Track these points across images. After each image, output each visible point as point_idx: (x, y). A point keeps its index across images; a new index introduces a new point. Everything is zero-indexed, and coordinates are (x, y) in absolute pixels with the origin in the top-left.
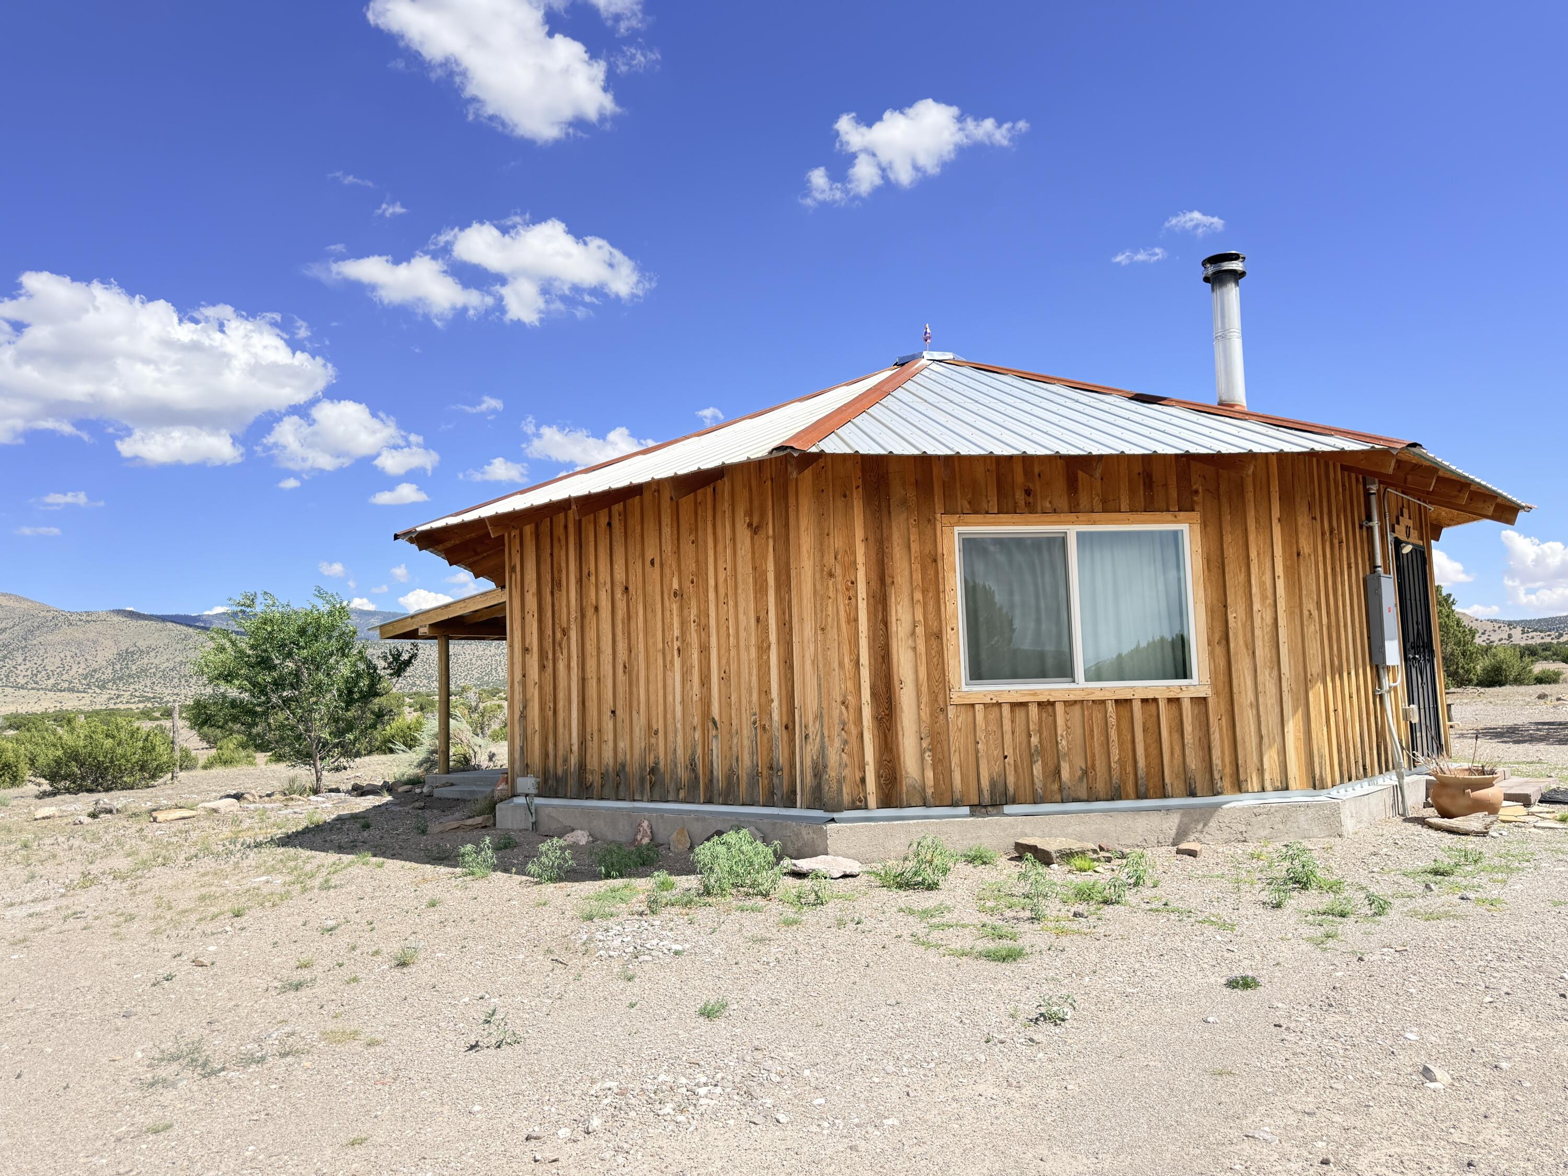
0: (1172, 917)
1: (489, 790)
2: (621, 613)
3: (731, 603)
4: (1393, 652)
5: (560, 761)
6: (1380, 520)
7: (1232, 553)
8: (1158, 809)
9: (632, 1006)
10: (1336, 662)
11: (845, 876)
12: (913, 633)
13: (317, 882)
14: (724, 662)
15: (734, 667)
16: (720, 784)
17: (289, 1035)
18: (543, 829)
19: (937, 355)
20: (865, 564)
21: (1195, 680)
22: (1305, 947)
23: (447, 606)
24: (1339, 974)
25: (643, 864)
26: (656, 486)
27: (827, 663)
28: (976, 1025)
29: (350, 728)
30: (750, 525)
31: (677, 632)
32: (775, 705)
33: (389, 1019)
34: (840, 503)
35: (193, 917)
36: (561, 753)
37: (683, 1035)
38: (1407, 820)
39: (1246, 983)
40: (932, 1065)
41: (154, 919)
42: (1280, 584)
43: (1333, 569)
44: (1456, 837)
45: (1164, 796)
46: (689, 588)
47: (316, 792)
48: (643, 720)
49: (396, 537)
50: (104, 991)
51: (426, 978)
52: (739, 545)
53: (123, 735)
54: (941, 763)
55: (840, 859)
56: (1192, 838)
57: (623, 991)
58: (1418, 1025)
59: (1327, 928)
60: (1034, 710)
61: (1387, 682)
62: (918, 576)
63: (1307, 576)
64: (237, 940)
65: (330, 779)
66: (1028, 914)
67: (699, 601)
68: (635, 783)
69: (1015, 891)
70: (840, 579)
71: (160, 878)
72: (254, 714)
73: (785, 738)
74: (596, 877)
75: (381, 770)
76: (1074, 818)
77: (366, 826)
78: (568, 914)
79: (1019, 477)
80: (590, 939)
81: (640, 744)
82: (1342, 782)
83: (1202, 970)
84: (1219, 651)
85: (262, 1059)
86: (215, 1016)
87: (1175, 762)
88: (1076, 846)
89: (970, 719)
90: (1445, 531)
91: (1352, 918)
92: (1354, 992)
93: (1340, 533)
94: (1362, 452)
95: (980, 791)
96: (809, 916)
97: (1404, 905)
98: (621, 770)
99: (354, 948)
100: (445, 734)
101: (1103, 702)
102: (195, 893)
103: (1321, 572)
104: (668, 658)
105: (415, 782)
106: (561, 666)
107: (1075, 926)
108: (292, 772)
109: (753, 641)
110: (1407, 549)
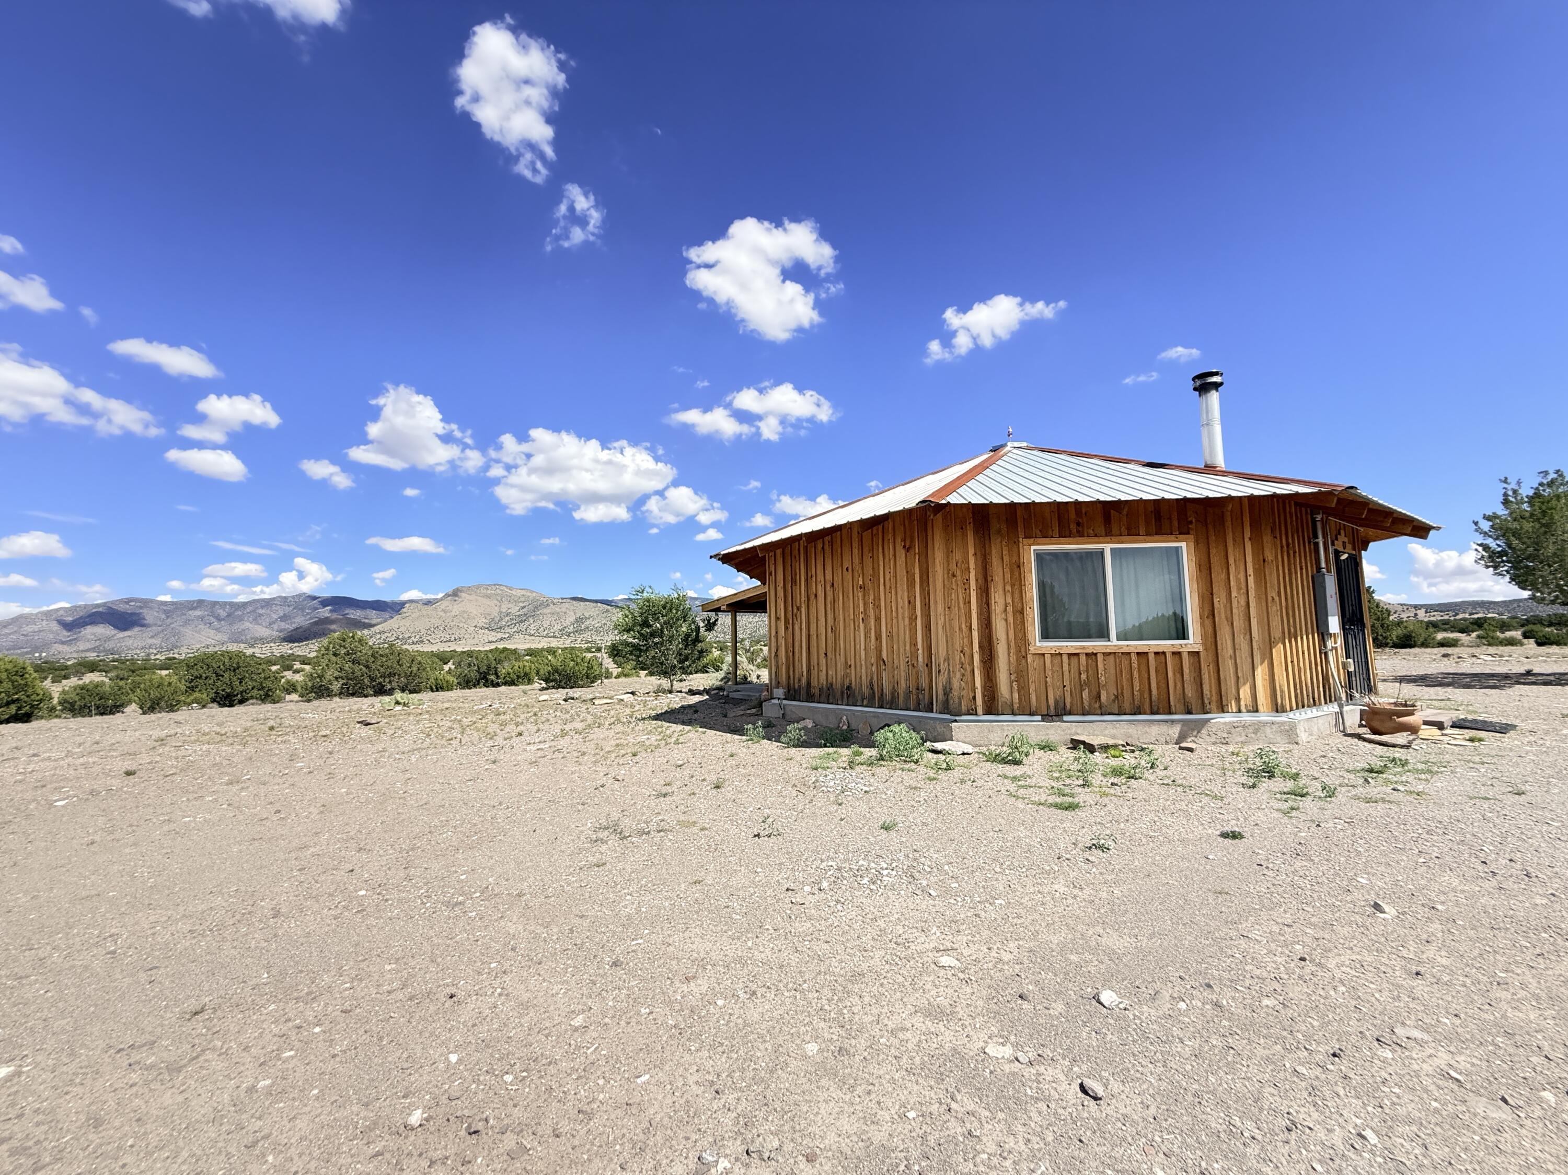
0: (1178, 789)
1: (758, 695)
2: (829, 598)
3: (893, 592)
4: (1334, 624)
5: (796, 681)
6: (1324, 537)
7: (1216, 560)
8: (1166, 721)
9: (842, 820)
10: (1292, 630)
11: (963, 754)
12: (1005, 610)
13: (673, 739)
14: (889, 626)
15: (895, 630)
16: (888, 697)
17: (663, 820)
18: (787, 718)
19: (1016, 444)
20: (975, 569)
21: (1191, 641)
22: (1276, 815)
23: (735, 594)
24: (1303, 834)
25: (844, 741)
26: (850, 525)
27: (952, 628)
28: (1050, 848)
29: (686, 659)
30: (904, 547)
31: (861, 609)
32: (920, 652)
33: (711, 817)
34: (959, 533)
35: (613, 755)
36: (797, 676)
37: (872, 839)
38: (1346, 735)
39: (1235, 836)
40: (1024, 870)
41: (595, 755)
42: (1251, 580)
43: (1289, 570)
44: (1386, 748)
45: (1170, 713)
46: (869, 584)
47: (671, 692)
48: (843, 659)
49: (711, 557)
50: (573, 791)
51: (730, 795)
52: (898, 559)
53: (579, 661)
54: (1023, 689)
55: (960, 743)
56: (1189, 740)
57: (836, 811)
58: (1368, 873)
59: (1291, 803)
60: (1083, 658)
61: (1330, 644)
62: (1008, 576)
63: (1270, 574)
64: (634, 768)
65: (677, 686)
66: (1081, 782)
67: (874, 592)
68: (838, 695)
69: (1071, 767)
70: (959, 578)
71: (597, 734)
72: (641, 651)
73: (926, 672)
74: (819, 746)
75: (702, 681)
76: (1109, 725)
77: (696, 712)
78: (804, 766)
79: (1073, 515)
80: (817, 781)
81: (841, 673)
82: (1297, 708)
83: (1202, 824)
84: (1208, 622)
85: (649, 832)
86: (625, 808)
87: (1178, 692)
88: (1111, 742)
89: (1042, 663)
90: (1371, 545)
91: (1310, 798)
92: (1315, 848)
93: (1294, 546)
94: (1312, 493)
95: (1048, 707)
96: (942, 775)
97: (1348, 791)
98: (830, 687)
99: (692, 777)
100: (735, 664)
101: (1129, 653)
102: (614, 743)
103: (1281, 572)
104: (857, 624)
105: (720, 689)
106: (797, 627)
107: (1112, 791)
108: (659, 682)
109: (907, 615)
110: (1344, 557)
